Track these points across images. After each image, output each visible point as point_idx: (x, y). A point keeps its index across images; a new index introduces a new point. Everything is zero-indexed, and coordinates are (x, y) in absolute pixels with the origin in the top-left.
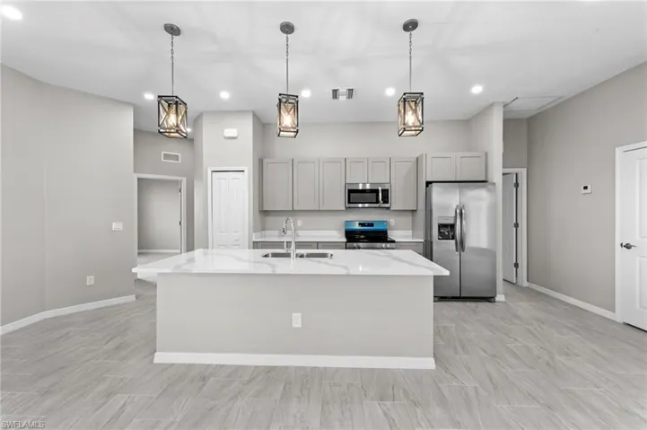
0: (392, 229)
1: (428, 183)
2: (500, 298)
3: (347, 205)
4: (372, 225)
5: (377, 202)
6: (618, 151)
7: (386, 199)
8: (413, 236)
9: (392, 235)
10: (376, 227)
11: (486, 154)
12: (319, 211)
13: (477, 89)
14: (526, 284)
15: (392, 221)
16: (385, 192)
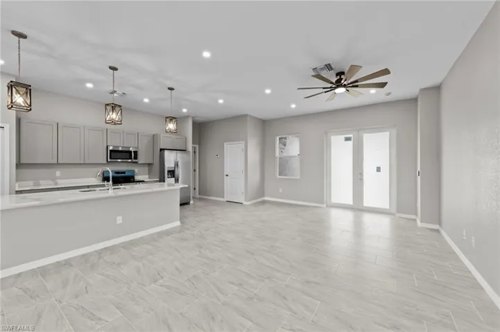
0: (137, 175)
1: (161, 150)
2: (192, 202)
3: (109, 160)
4: (124, 173)
5: (131, 158)
6: (225, 144)
7: (136, 158)
8: (149, 178)
9: (137, 178)
10: (127, 174)
11: (186, 138)
12: (84, 164)
13: (185, 110)
14: (198, 196)
15: (136, 170)
16: (136, 153)
